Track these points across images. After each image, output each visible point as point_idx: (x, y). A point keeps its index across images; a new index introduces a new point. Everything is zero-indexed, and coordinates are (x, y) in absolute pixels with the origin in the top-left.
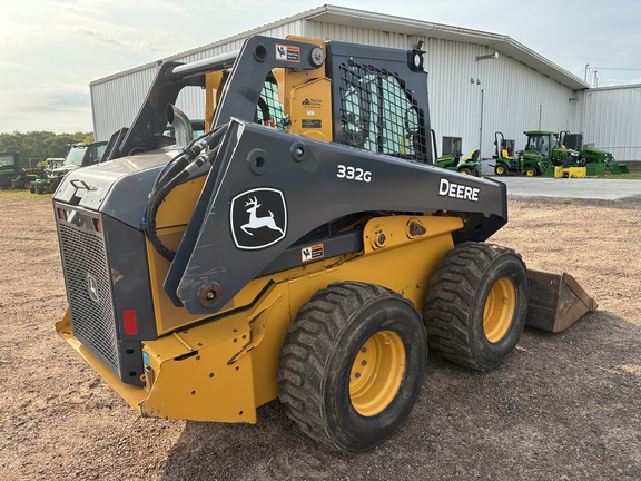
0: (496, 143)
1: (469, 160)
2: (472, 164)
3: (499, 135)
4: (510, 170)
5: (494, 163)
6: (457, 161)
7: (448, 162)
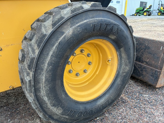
0: (159, 5)
1: (148, 9)
2: (149, 10)
3: (160, 2)
4: (163, 14)
5: (158, 12)
6: (144, 9)
7: (140, 10)
